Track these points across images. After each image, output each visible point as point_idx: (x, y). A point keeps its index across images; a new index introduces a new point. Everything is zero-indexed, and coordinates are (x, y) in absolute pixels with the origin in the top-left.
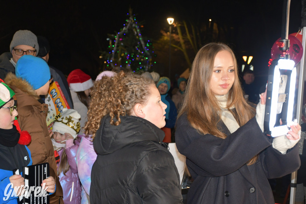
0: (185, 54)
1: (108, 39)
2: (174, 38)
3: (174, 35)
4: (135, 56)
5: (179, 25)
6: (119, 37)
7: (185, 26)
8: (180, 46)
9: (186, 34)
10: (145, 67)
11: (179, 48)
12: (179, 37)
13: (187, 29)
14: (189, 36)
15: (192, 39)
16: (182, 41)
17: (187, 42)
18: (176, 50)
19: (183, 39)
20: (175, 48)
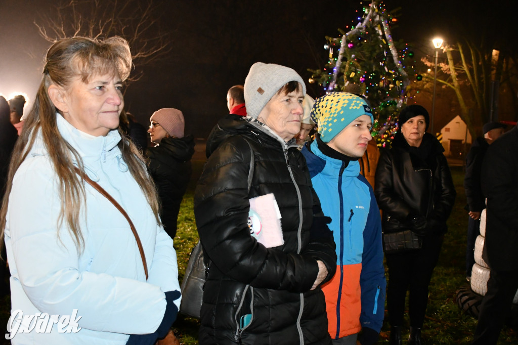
0: (458, 93)
1: (326, 47)
2: (442, 69)
3: (442, 65)
4: (377, 79)
5: (451, 49)
6: (348, 42)
7: (461, 51)
8: (451, 81)
9: (461, 64)
10: (396, 101)
11: (449, 84)
12: (449, 68)
13: (462, 55)
14: (465, 67)
15: (471, 71)
16: (453, 74)
17: (461, 75)
18: (444, 87)
19: (456, 70)
20: (443, 84)
